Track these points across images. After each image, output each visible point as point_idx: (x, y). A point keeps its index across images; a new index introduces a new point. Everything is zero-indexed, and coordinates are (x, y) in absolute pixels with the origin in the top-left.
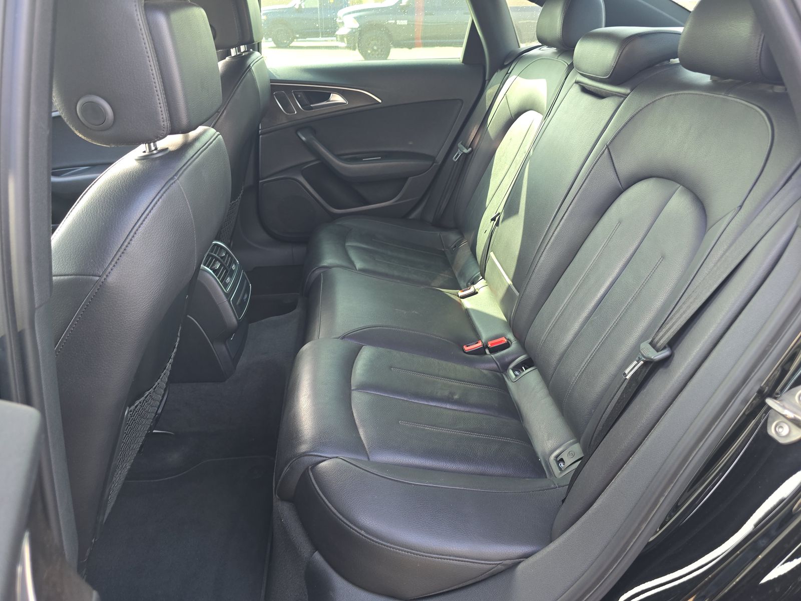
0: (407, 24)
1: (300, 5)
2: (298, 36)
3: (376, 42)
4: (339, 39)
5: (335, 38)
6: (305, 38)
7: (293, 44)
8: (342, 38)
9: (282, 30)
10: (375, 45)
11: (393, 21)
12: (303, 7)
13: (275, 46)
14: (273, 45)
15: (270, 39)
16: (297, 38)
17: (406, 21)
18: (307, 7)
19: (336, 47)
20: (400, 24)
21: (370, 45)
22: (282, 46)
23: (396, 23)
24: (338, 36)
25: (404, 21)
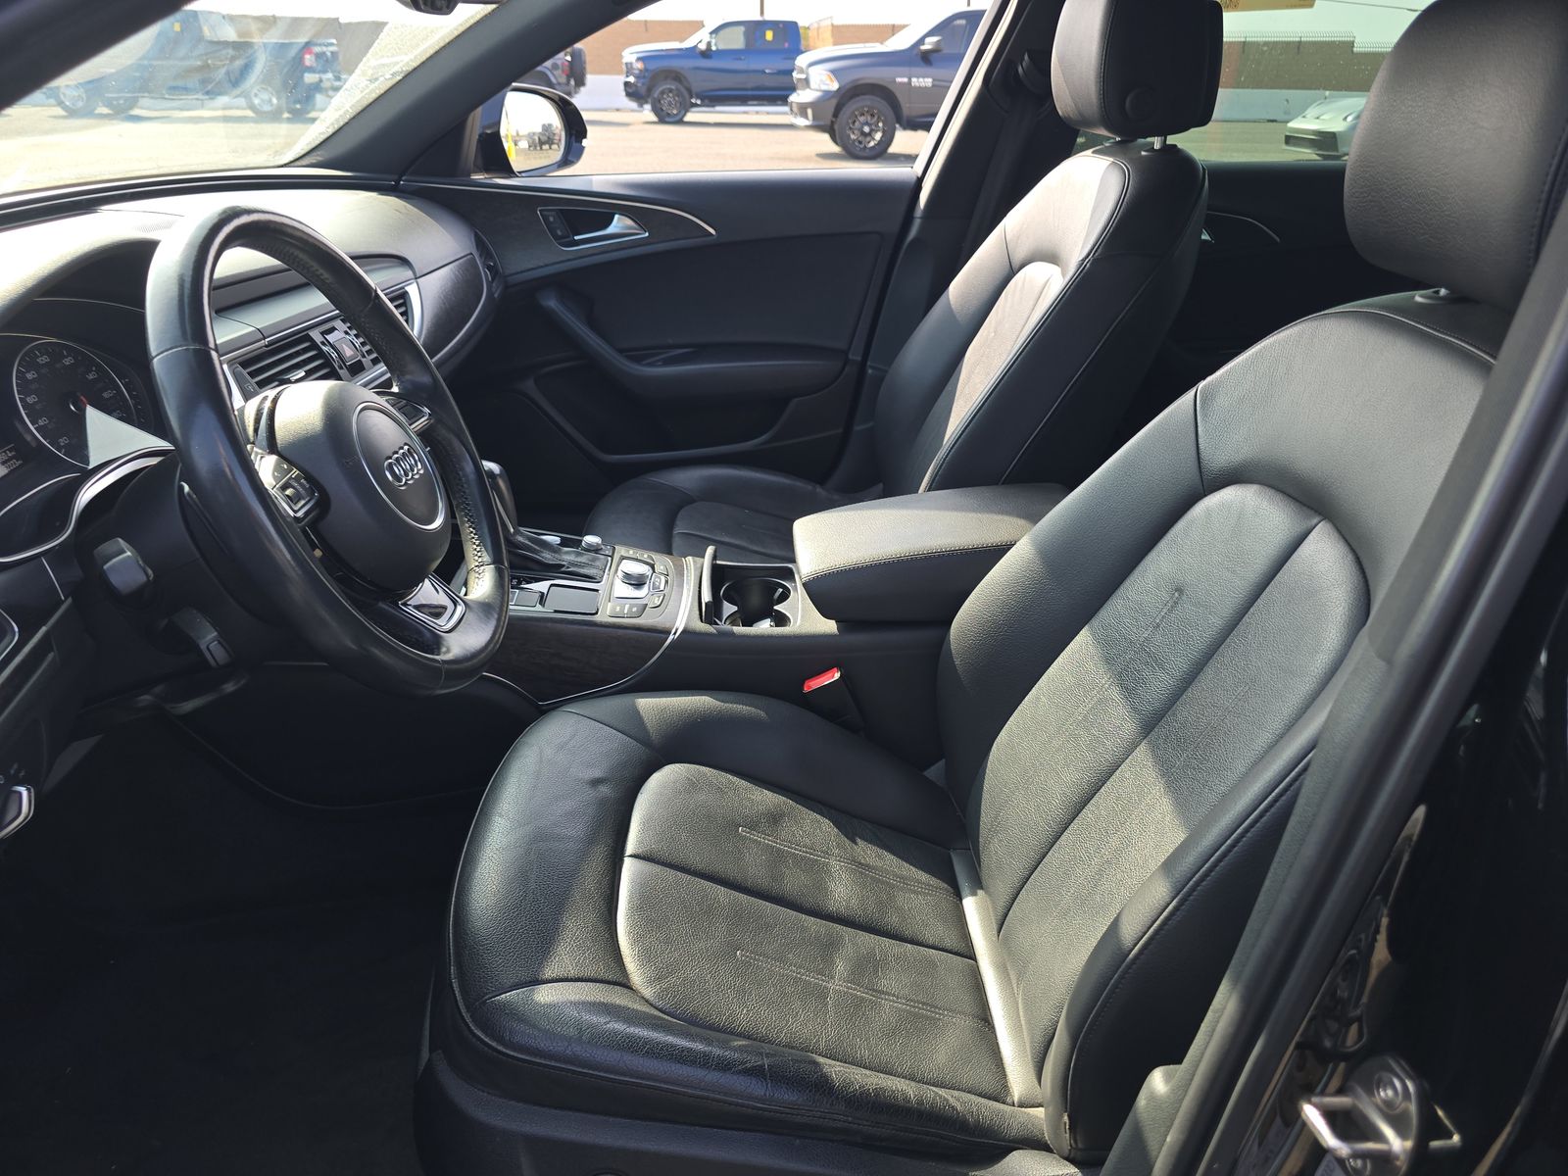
0: (930, 85)
1: (709, 44)
2: (699, 102)
3: (869, 118)
4: (795, 109)
5: (786, 109)
6: (713, 106)
7: (689, 117)
8: (802, 109)
9: (671, 91)
10: (867, 124)
11: (905, 80)
12: (714, 48)
13: (655, 119)
14: (653, 118)
15: (648, 107)
16: (696, 105)
17: (930, 80)
18: (722, 47)
19: (791, 126)
20: (917, 84)
21: (857, 124)
22: (667, 119)
23: (910, 83)
24: (794, 105)
25: (926, 80)
